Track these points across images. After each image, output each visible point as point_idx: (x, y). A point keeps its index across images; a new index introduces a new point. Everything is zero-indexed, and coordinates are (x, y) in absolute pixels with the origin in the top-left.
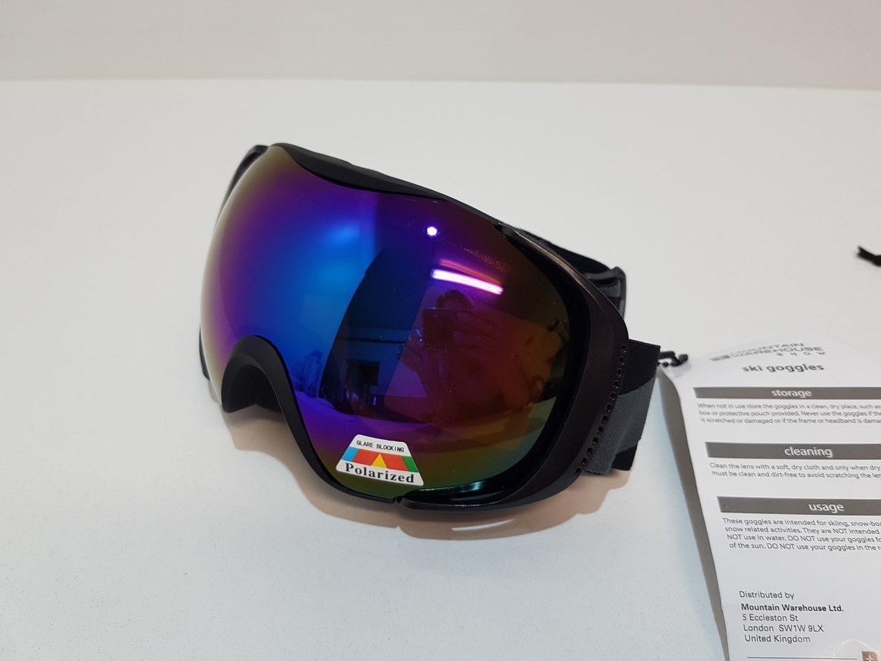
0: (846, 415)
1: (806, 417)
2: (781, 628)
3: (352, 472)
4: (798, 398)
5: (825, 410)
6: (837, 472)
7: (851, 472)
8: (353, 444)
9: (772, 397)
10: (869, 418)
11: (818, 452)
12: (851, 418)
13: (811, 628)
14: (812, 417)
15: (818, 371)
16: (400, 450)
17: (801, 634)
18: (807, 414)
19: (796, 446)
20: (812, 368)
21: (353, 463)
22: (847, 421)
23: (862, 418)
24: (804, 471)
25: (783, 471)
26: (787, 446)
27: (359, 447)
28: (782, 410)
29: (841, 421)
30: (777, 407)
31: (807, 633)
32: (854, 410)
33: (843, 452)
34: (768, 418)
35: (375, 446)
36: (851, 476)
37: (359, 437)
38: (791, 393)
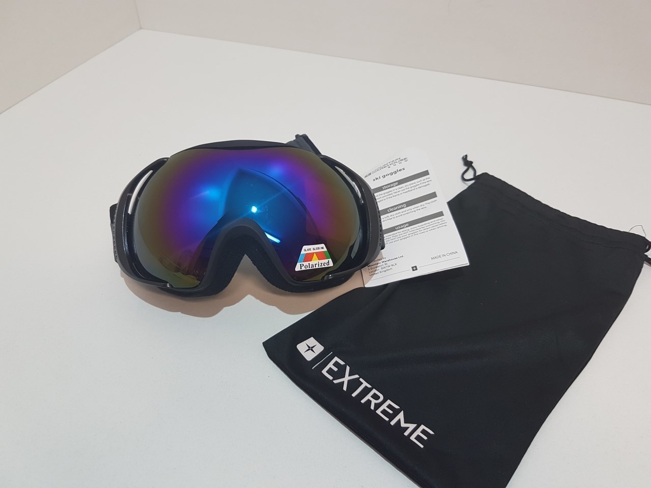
0: (411, 188)
1: (395, 194)
2: (382, 268)
3: (303, 268)
4: (393, 187)
5: (403, 189)
6: (407, 212)
7: (413, 210)
8: (303, 252)
9: (383, 190)
10: (420, 186)
11: (400, 207)
12: (413, 188)
13: (392, 265)
14: (397, 193)
15: (402, 171)
16: (322, 248)
17: (389, 268)
18: (396, 193)
19: (391, 207)
20: (400, 170)
21: (303, 263)
22: (411, 190)
23: (417, 187)
24: (395, 216)
25: (386, 219)
26: (388, 208)
27: (306, 252)
28: (386, 194)
29: (409, 191)
30: (384, 194)
31: (391, 267)
32: (415, 185)
33: (409, 203)
34: (381, 199)
35: (312, 249)
36: (412, 212)
37: (305, 247)
38: (390, 186)
